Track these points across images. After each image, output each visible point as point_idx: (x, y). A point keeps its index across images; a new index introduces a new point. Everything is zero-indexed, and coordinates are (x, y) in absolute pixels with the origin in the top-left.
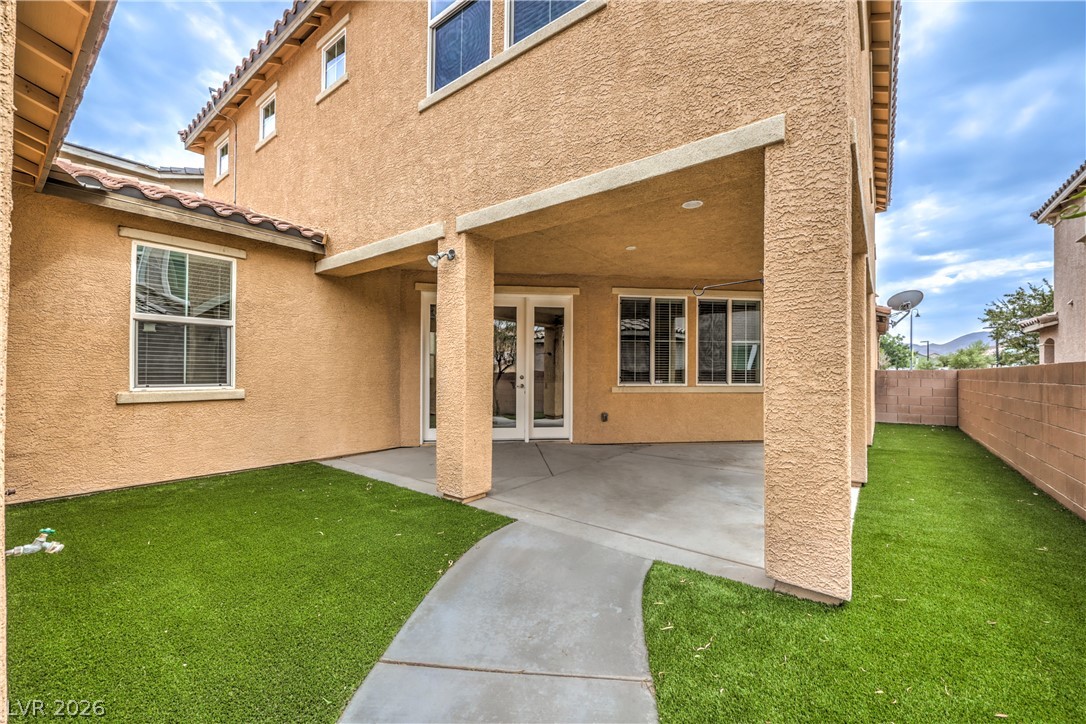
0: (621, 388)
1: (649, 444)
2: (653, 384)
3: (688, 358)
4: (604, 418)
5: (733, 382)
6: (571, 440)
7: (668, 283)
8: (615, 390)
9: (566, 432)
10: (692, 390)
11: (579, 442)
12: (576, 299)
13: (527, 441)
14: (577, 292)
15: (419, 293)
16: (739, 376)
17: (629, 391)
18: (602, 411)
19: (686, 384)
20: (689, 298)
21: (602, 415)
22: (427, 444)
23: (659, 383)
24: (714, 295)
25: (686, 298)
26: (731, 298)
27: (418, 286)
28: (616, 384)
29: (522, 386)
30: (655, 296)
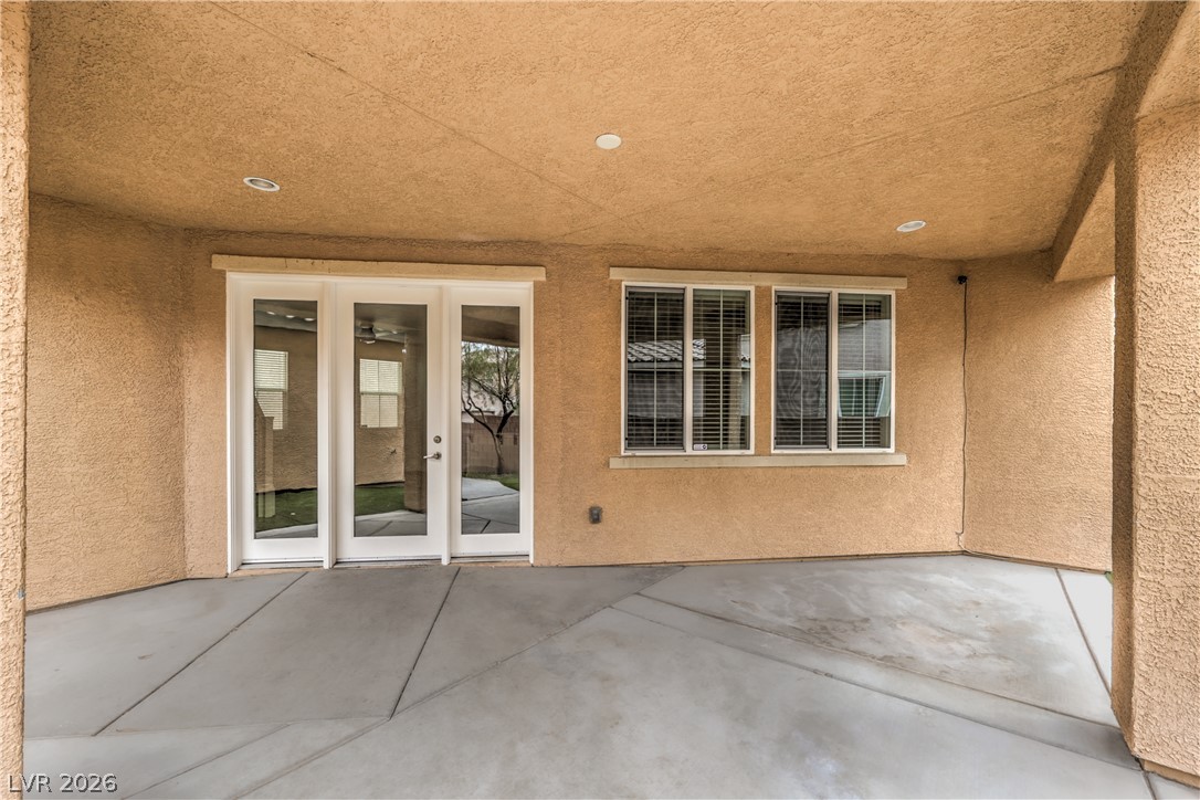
0: (626, 459)
1: (682, 566)
2: (689, 450)
3: (756, 401)
4: (595, 516)
5: (840, 445)
6: (532, 560)
7: (718, 260)
8: (615, 463)
9: (520, 542)
10: (763, 462)
11: (545, 563)
12: (538, 288)
13: (445, 562)
14: (540, 275)
15: (222, 275)
16: (850, 436)
17: (643, 464)
18: (591, 503)
19: (752, 451)
20: (757, 287)
21: (591, 510)
22: (245, 571)
23: (701, 450)
24: (805, 282)
25: (752, 289)
26: (837, 289)
27: (219, 262)
28: (618, 452)
29: (438, 456)
30: (692, 285)
